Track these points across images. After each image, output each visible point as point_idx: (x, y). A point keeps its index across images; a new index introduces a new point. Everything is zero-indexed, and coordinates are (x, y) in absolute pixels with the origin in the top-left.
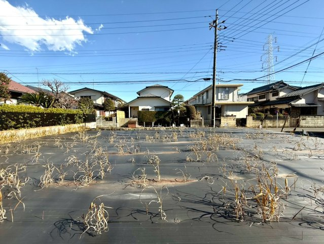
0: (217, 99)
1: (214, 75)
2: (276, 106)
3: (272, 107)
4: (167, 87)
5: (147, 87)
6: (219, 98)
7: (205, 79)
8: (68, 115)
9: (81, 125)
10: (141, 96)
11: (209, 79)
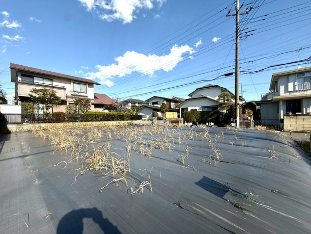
1: (236, 68)
4: (217, 86)
5: (197, 89)
6: (292, 89)
7: (226, 75)
8: (120, 116)
9: (129, 121)
10: (192, 99)
11: (231, 74)
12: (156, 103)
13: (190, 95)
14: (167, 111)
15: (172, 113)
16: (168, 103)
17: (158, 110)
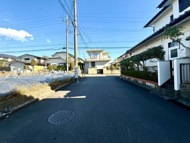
5: (56, 53)
10: (53, 58)
11: (65, 48)
12: (28, 59)
13: (52, 56)
14: (35, 65)
15: (40, 66)
16: (38, 60)
17: (29, 64)
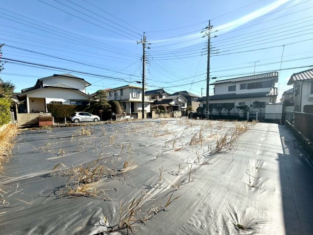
0: (132, 97)
1: (143, 80)
2: (162, 105)
3: (160, 105)
4: (83, 80)
5: (55, 75)
6: (134, 96)
